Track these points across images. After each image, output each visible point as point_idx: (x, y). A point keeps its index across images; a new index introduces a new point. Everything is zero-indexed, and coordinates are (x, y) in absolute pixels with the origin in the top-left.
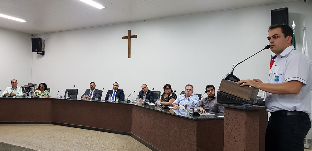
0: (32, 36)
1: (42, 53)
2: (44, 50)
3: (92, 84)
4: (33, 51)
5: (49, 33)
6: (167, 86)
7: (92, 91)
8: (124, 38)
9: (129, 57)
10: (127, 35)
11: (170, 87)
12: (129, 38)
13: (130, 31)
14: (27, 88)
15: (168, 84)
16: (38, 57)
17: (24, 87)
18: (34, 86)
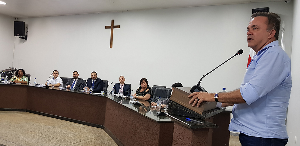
0: (16, 19)
1: (24, 37)
2: (27, 34)
3: (75, 73)
4: (16, 35)
5: (33, 18)
6: (143, 80)
7: (75, 80)
8: (107, 27)
9: (111, 47)
10: (111, 25)
11: (146, 81)
12: (112, 28)
13: (113, 21)
14: (8, 72)
15: (144, 79)
16: (21, 42)
17: (4, 71)
18: (14, 71)
